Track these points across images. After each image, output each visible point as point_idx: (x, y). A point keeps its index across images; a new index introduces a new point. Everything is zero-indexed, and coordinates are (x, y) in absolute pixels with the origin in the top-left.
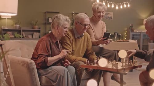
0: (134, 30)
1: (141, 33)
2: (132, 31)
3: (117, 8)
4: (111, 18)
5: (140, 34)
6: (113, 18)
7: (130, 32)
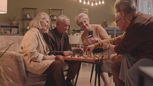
0: (108, 26)
3: (92, 5)
4: (86, 13)
5: (113, 29)
7: (104, 27)
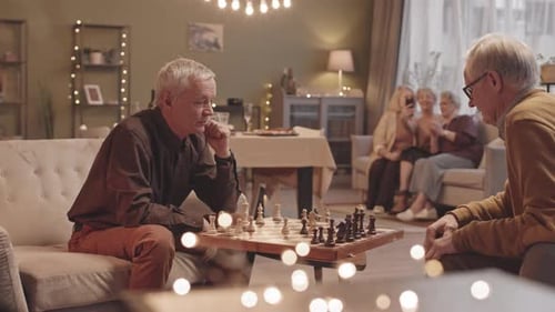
0: (298, 90)
1: (320, 99)
2: (291, 92)
4: (216, 45)
5: (316, 102)
6: (221, 45)
7: (285, 95)
